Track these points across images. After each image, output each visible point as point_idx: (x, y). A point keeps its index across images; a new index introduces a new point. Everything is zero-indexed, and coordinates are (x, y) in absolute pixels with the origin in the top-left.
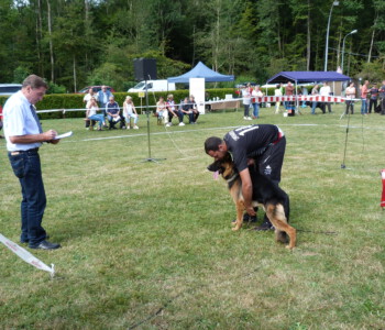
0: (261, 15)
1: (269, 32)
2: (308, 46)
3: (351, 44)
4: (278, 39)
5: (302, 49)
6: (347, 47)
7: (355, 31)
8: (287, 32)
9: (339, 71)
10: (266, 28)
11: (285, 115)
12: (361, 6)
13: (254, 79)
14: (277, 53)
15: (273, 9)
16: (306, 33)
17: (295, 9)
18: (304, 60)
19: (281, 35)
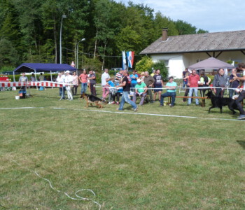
0: (22, 25)
1: (27, 36)
2: (56, 47)
3: (83, 47)
4: (35, 42)
5: (51, 50)
6: (80, 49)
7: (84, 39)
8: (41, 38)
10: (25, 34)
12: (87, 24)
14: (34, 52)
15: (30, 21)
16: (53, 39)
17: (45, 22)
18: (53, 57)
19: (37, 39)
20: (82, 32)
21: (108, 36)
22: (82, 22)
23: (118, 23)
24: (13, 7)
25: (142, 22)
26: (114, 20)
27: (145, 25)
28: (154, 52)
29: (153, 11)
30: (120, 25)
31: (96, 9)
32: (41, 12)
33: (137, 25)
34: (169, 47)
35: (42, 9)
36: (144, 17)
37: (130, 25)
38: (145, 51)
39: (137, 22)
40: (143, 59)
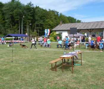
0: (6, 18)
2: (19, 27)
3: (30, 27)
4: (11, 25)
6: (29, 28)
7: (31, 24)
9: (26, 34)
10: (7, 22)
11: (8, 46)
12: (32, 18)
13: (4, 36)
14: (11, 29)
15: (9, 17)
16: (19, 24)
17: (15, 17)
18: (18, 31)
19: (12, 24)
20: (30, 21)
21: (40, 23)
22: (30, 17)
23: (44, 18)
24: (2, 11)
25: (54, 17)
26: (43, 17)
27: (55, 18)
28: (57, 30)
29: (58, 12)
30: (45, 18)
31: (36, 12)
32: (14, 13)
33: (52, 18)
34: (62, 28)
35: (14, 12)
36: (55, 15)
37: (49, 18)
38: (54, 29)
39: (52, 17)
40: (53, 32)
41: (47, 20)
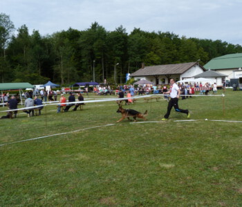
5: (100, 70)
7: (118, 64)
10: (84, 62)
15: (87, 53)
17: (96, 54)
22: (119, 52)
23: (144, 50)
31: (128, 43)
33: (158, 50)
35: (94, 46)
41: (148, 55)
